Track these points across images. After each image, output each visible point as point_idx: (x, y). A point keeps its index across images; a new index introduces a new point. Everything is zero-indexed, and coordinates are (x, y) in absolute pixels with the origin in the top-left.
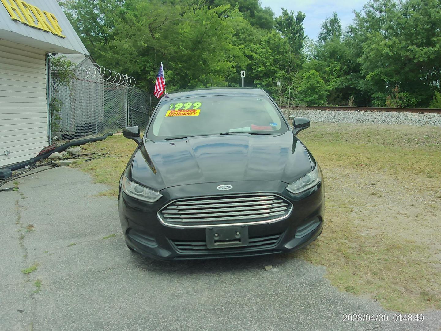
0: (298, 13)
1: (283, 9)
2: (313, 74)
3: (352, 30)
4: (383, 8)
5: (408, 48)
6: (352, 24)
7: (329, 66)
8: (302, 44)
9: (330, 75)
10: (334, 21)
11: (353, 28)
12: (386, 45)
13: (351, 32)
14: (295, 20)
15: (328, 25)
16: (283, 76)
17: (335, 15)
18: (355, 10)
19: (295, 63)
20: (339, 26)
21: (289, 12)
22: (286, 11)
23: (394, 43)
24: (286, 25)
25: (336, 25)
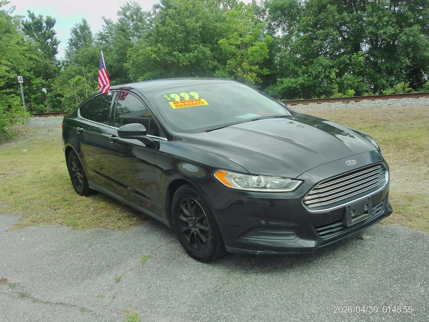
0: (47, 17)
1: (29, 11)
2: (80, 79)
3: (102, 37)
4: (135, 17)
5: (173, 54)
6: (102, 31)
7: (91, 72)
8: (56, 49)
9: (94, 81)
10: (84, 28)
11: (102, 35)
12: (152, 50)
13: (102, 38)
14: (44, 24)
15: (78, 30)
16: (41, 83)
17: (85, 22)
18: (104, 17)
19: (51, 68)
20: (89, 33)
21: (37, 16)
22: (33, 14)
23: (159, 49)
24: (35, 29)
25: (86, 32)
